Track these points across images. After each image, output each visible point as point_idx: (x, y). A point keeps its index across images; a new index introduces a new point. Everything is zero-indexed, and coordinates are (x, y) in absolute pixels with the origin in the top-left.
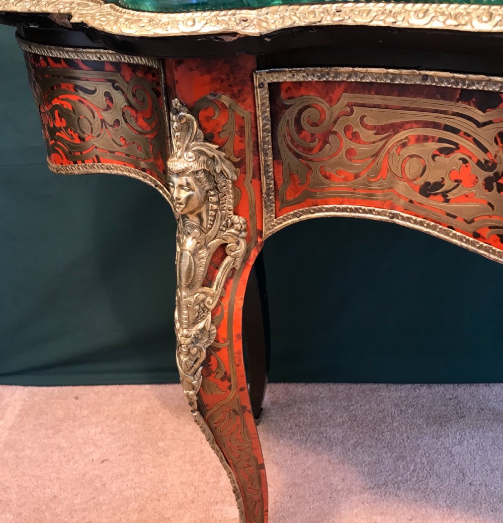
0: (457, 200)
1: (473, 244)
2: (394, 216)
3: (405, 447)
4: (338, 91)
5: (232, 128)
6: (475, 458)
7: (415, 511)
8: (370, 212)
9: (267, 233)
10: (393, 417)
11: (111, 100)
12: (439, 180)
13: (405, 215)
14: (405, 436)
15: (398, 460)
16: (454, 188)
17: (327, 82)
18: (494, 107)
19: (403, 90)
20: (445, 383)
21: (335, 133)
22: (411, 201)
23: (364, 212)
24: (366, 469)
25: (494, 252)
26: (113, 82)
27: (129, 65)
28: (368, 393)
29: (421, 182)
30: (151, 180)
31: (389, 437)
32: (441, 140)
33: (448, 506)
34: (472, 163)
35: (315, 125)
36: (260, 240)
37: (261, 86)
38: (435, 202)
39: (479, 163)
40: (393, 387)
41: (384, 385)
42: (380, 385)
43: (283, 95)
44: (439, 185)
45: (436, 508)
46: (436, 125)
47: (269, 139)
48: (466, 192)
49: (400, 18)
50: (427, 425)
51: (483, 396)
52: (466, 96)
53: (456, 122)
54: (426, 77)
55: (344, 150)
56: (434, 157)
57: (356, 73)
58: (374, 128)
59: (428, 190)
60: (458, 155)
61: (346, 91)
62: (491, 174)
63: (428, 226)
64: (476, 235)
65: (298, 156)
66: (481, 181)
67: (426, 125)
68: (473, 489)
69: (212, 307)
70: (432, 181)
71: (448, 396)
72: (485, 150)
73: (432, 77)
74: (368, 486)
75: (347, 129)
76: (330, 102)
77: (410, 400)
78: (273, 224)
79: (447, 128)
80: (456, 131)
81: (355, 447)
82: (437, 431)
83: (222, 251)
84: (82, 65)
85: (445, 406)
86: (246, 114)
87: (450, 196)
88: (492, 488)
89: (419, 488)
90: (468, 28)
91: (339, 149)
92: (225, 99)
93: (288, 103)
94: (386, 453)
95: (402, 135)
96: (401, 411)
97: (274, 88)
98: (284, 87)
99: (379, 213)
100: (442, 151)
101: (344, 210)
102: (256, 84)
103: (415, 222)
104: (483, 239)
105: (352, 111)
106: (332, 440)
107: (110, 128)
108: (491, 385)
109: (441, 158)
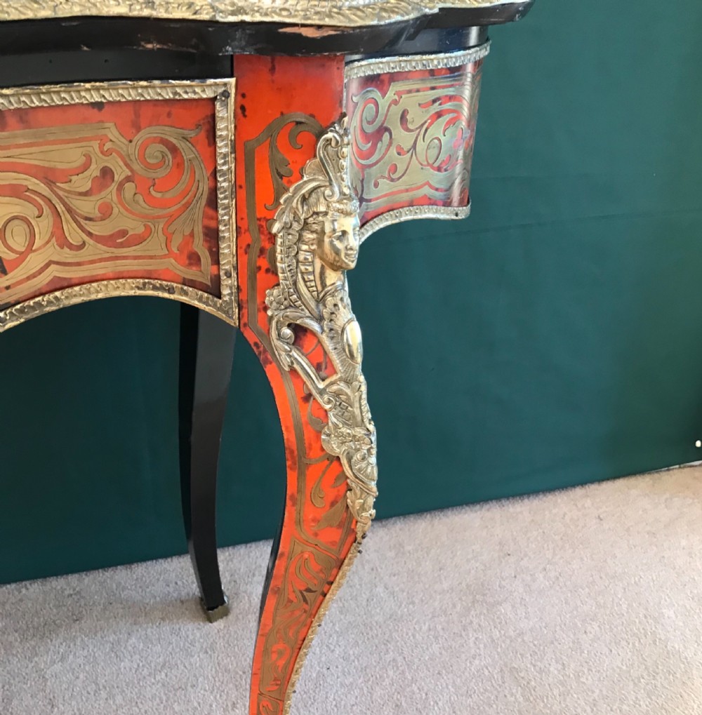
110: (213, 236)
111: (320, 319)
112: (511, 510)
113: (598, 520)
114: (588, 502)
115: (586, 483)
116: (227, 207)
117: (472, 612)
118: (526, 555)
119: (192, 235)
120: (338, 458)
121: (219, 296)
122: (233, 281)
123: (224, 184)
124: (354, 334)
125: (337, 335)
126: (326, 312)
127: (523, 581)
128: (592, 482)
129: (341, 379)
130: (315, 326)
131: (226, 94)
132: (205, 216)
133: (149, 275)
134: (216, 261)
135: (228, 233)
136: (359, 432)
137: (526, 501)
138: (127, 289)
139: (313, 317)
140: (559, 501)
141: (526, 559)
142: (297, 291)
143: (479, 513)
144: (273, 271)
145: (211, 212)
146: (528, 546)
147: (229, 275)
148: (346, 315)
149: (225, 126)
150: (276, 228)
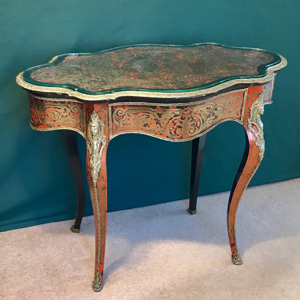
0: (151, 127)
1: (155, 136)
2: (139, 132)
3: (138, 228)
4: (125, 106)
5: (104, 116)
6: (163, 226)
7: (146, 244)
8: (134, 132)
9: (110, 139)
10: (132, 220)
11: (66, 110)
12: (147, 123)
13: (141, 131)
14: (137, 224)
15: (137, 232)
16: (150, 125)
17: (123, 105)
18: (156, 108)
19: (139, 106)
20: (148, 206)
21: (125, 115)
22: (142, 128)
23: (132, 132)
24: (126, 237)
25: (160, 137)
26: (67, 106)
27: (73, 102)
28: (120, 214)
29: (144, 124)
30: (76, 130)
31: (132, 226)
32: (147, 115)
33: (157, 241)
34: (153, 119)
35: (120, 114)
36: (108, 141)
37: (110, 107)
38: (147, 128)
39: (154, 119)
40: (129, 210)
41: (126, 210)
42: (124, 210)
43: (114, 108)
44: (147, 124)
45: (153, 242)
46: (145, 112)
47: (111, 117)
48: (153, 125)
49: (138, 95)
50: (145, 220)
51: (163, 208)
52: (151, 107)
53: (149, 112)
54: (143, 104)
55: (127, 119)
56: (146, 119)
57: (129, 103)
58: (133, 114)
59: (145, 126)
60: (150, 118)
61: (127, 107)
62: (157, 121)
63: (146, 133)
64: (156, 134)
65: (117, 121)
66: (155, 123)
67: (143, 112)
68: (164, 234)
69: (100, 158)
70: (146, 124)
71: (150, 210)
72: (155, 117)
73: (144, 104)
74: (128, 241)
75: (128, 114)
76: (124, 109)
77: (137, 213)
78: (112, 137)
79: (148, 113)
80: (149, 113)
81: (120, 231)
82: (149, 221)
83: (101, 144)
84: (58, 102)
85: (150, 213)
86: (106, 112)
87: (149, 126)
88: (171, 233)
89: (146, 238)
90: (150, 97)
91: (126, 119)
92: (103, 110)
93: (115, 110)
94: (132, 231)
95: (139, 115)
96: (134, 217)
97: (112, 107)
98: (114, 107)
99: (135, 132)
100: (147, 117)
101: (128, 132)
102: (109, 106)
103: (143, 133)
104: (157, 135)
105: (128, 111)
106: (111, 231)
107: (64, 117)
108: (165, 203)
109: (147, 119)
110: (241, 111)
111: (256, 123)
112: (271, 186)
113: (297, 188)
114: (294, 183)
115: (293, 179)
116: (244, 106)
117: (264, 210)
118: (277, 197)
119: (238, 111)
120: (258, 146)
121: (240, 120)
122: (243, 118)
123: (244, 103)
124: (262, 125)
125: (259, 125)
126: (258, 121)
127: (277, 203)
128: (295, 178)
129: (260, 133)
130: (255, 124)
131: (247, 90)
132: (241, 108)
133: (232, 117)
134: (241, 114)
135: (243, 110)
136: (262, 141)
137: (275, 184)
138: (229, 120)
139: (255, 123)
140: (285, 183)
141: (277, 198)
142: (253, 119)
143: (261, 188)
144: (250, 115)
145: (242, 107)
146: (277, 195)
147: (242, 116)
148: (261, 122)
149: (246, 94)
150: (251, 109)
